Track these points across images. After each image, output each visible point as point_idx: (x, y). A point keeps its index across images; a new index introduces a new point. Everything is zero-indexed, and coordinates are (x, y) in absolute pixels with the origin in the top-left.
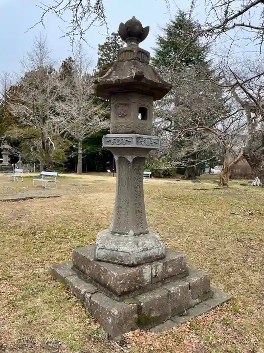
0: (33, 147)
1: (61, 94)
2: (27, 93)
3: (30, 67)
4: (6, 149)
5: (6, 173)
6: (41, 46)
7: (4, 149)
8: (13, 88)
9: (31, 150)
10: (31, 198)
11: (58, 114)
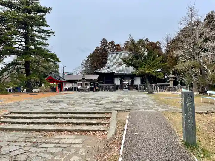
0: (194, 74)
1: (208, 37)
2: (183, 42)
3: (184, 25)
4: (171, 77)
5: (172, 92)
6: (191, 10)
7: (170, 77)
8: (172, 41)
9: (193, 76)
10: (212, 113)
11: (207, 50)
